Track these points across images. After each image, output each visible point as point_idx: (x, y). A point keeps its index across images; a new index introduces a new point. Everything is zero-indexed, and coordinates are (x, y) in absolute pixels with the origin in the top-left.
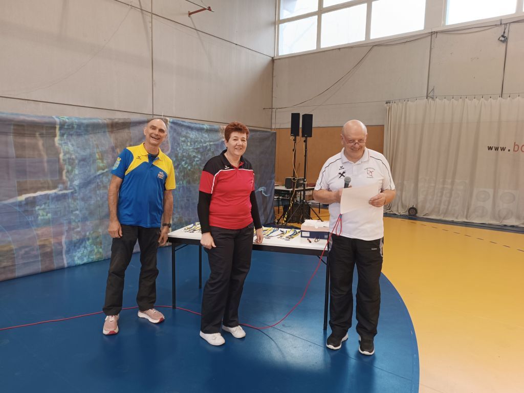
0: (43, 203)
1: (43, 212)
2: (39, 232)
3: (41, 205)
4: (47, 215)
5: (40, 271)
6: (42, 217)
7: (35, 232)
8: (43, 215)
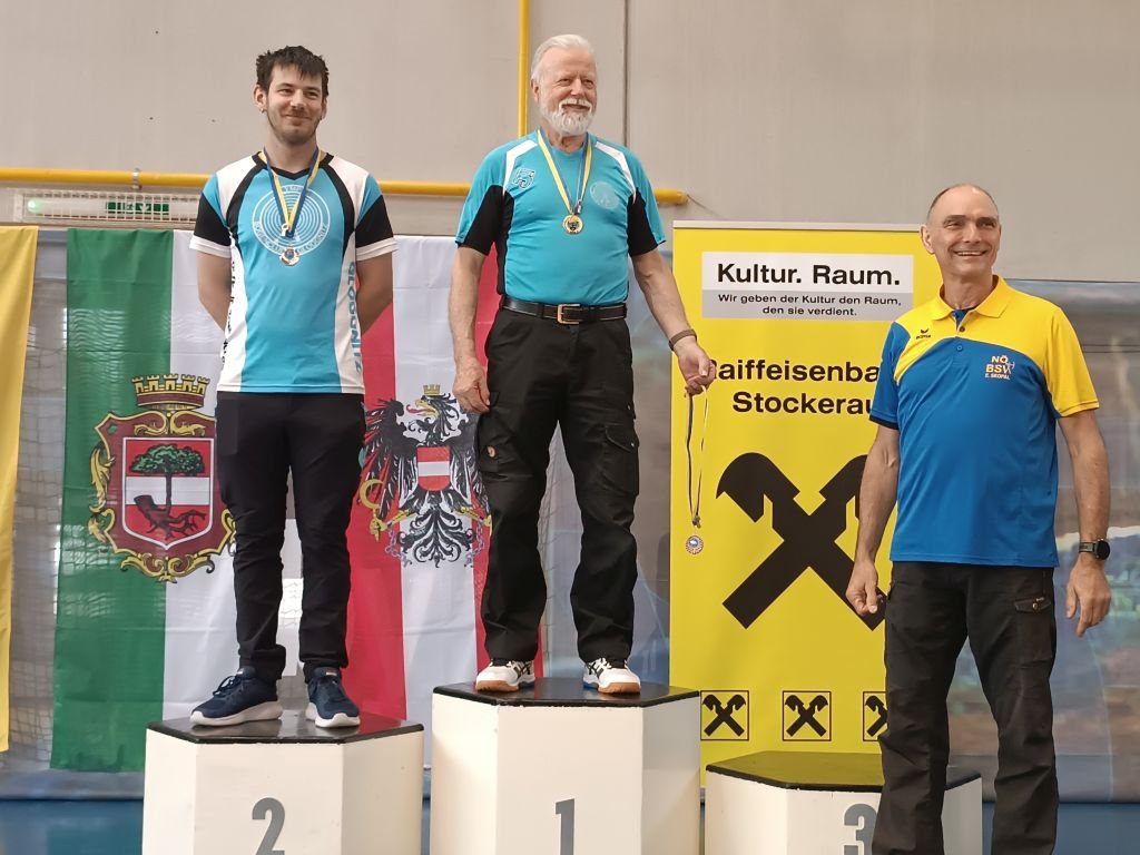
0: (1124, 564)
1: (1121, 595)
2: (1110, 662)
3: (1117, 575)
4: (1134, 609)
5: (1111, 793)
6: (1120, 614)
7: (1097, 661)
8: (1122, 608)
